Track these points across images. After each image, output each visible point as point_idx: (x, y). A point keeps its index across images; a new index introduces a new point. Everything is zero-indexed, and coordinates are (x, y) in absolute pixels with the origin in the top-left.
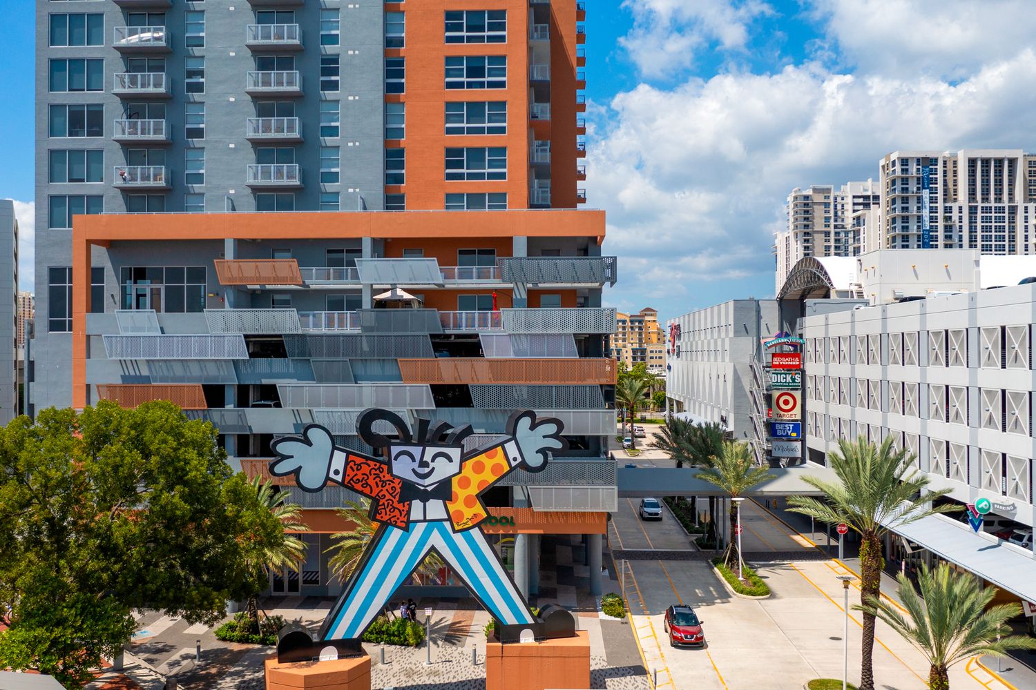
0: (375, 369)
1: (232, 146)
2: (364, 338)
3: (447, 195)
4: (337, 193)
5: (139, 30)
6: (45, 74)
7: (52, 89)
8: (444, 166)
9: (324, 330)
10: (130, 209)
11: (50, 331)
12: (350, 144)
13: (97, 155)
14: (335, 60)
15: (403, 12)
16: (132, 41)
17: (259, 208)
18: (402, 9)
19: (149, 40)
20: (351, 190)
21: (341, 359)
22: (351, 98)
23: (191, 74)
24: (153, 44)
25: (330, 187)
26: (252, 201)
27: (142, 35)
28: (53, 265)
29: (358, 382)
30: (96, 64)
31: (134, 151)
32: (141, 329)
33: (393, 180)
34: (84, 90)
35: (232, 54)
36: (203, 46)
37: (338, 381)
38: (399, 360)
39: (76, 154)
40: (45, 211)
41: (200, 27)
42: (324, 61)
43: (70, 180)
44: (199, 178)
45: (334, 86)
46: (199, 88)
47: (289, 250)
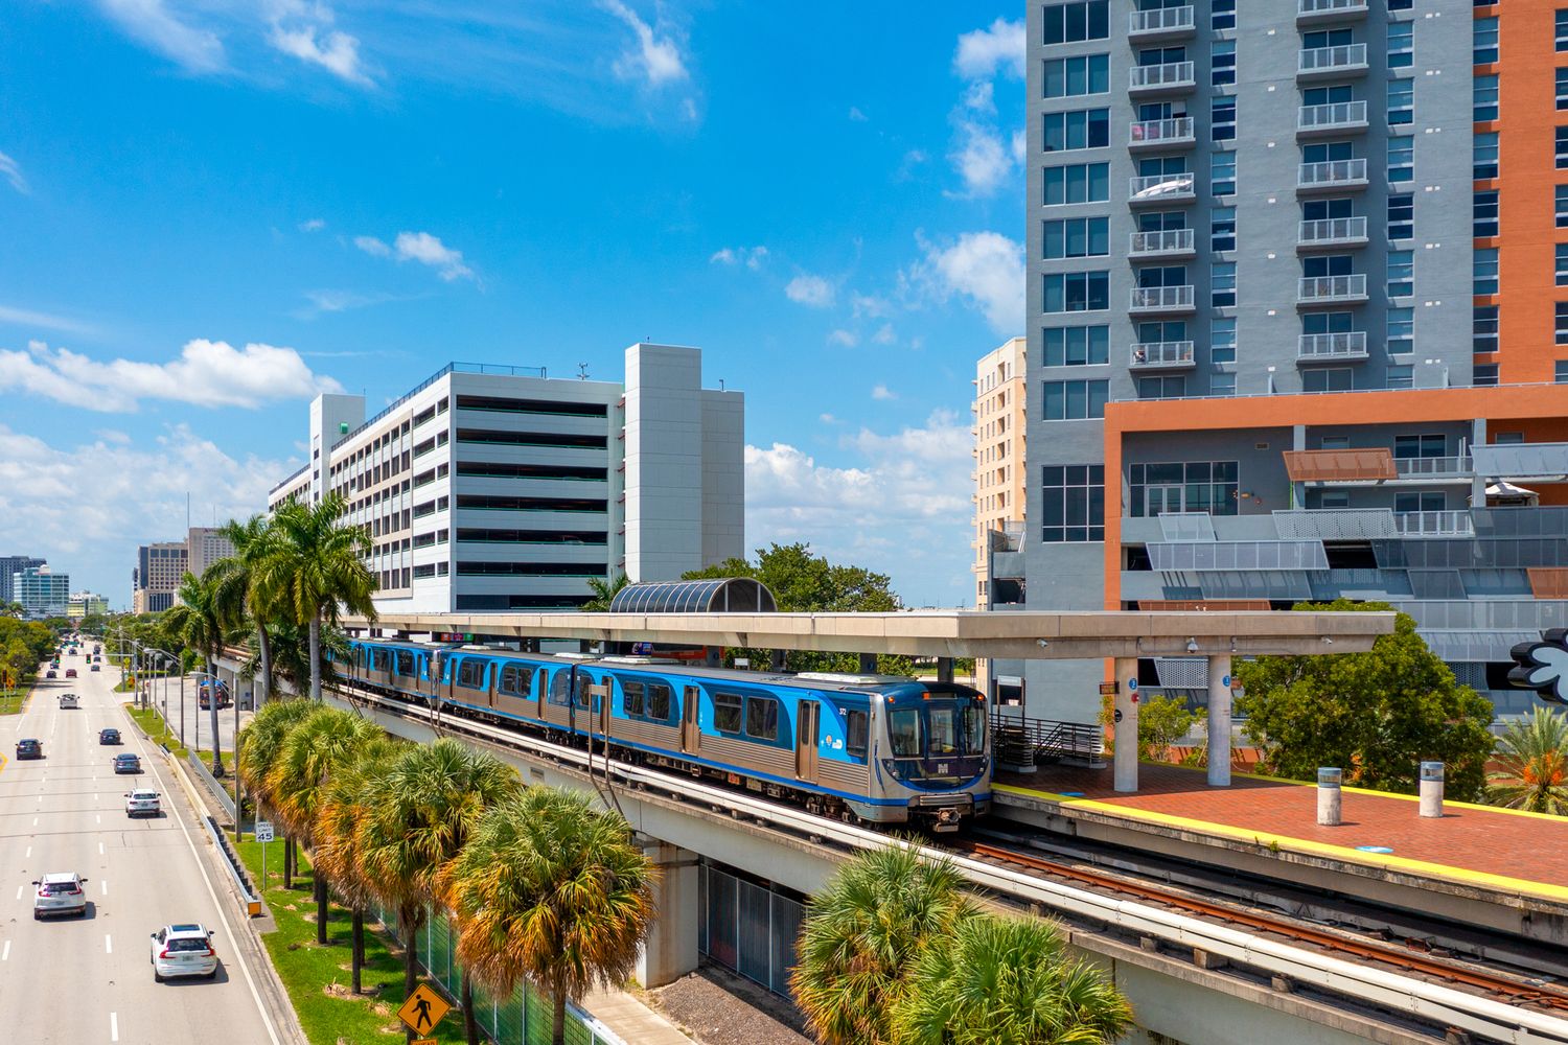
0: (1493, 580)
1: (1272, 313)
2: (1476, 544)
3: (1558, 363)
4: (1411, 366)
5: (1162, 180)
6: (1039, 239)
7: (1045, 257)
8: (1554, 325)
9: (1422, 534)
10: (1142, 395)
11: (1044, 540)
12: (1429, 304)
13: (1100, 332)
14: (1407, 199)
15: (1496, 133)
16: (1151, 194)
17: (1307, 387)
18: (1494, 129)
19: (1174, 191)
20: (1429, 362)
21: (1448, 569)
22: (1429, 246)
23: (1217, 228)
24: (1179, 195)
25: (1400, 358)
26: (1299, 381)
27: (1165, 185)
28: (1048, 463)
29: (1469, 596)
30: (1100, 224)
31: (1148, 327)
32: (1192, 534)
33: (1484, 346)
34: (1085, 255)
35: (1272, 201)
36: (1233, 193)
37: (1444, 596)
38: (1528, 569)
39: (1075, 332)
40: (1039, 400)
41: (1230, 171)
42: (1392, 202)
43: (1068, 363)
44: (1229, 354)
45: (1407, 232)
46: (1229, 244)
47: (1346, 439)
